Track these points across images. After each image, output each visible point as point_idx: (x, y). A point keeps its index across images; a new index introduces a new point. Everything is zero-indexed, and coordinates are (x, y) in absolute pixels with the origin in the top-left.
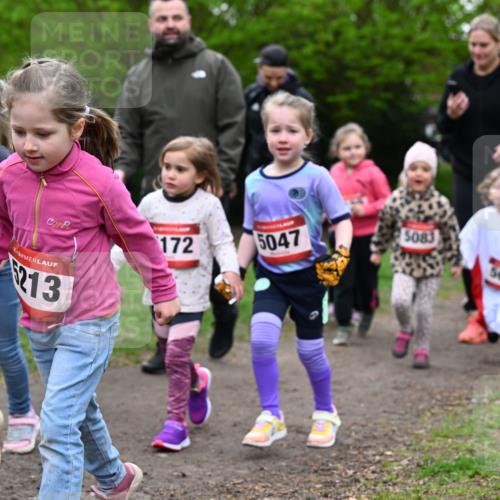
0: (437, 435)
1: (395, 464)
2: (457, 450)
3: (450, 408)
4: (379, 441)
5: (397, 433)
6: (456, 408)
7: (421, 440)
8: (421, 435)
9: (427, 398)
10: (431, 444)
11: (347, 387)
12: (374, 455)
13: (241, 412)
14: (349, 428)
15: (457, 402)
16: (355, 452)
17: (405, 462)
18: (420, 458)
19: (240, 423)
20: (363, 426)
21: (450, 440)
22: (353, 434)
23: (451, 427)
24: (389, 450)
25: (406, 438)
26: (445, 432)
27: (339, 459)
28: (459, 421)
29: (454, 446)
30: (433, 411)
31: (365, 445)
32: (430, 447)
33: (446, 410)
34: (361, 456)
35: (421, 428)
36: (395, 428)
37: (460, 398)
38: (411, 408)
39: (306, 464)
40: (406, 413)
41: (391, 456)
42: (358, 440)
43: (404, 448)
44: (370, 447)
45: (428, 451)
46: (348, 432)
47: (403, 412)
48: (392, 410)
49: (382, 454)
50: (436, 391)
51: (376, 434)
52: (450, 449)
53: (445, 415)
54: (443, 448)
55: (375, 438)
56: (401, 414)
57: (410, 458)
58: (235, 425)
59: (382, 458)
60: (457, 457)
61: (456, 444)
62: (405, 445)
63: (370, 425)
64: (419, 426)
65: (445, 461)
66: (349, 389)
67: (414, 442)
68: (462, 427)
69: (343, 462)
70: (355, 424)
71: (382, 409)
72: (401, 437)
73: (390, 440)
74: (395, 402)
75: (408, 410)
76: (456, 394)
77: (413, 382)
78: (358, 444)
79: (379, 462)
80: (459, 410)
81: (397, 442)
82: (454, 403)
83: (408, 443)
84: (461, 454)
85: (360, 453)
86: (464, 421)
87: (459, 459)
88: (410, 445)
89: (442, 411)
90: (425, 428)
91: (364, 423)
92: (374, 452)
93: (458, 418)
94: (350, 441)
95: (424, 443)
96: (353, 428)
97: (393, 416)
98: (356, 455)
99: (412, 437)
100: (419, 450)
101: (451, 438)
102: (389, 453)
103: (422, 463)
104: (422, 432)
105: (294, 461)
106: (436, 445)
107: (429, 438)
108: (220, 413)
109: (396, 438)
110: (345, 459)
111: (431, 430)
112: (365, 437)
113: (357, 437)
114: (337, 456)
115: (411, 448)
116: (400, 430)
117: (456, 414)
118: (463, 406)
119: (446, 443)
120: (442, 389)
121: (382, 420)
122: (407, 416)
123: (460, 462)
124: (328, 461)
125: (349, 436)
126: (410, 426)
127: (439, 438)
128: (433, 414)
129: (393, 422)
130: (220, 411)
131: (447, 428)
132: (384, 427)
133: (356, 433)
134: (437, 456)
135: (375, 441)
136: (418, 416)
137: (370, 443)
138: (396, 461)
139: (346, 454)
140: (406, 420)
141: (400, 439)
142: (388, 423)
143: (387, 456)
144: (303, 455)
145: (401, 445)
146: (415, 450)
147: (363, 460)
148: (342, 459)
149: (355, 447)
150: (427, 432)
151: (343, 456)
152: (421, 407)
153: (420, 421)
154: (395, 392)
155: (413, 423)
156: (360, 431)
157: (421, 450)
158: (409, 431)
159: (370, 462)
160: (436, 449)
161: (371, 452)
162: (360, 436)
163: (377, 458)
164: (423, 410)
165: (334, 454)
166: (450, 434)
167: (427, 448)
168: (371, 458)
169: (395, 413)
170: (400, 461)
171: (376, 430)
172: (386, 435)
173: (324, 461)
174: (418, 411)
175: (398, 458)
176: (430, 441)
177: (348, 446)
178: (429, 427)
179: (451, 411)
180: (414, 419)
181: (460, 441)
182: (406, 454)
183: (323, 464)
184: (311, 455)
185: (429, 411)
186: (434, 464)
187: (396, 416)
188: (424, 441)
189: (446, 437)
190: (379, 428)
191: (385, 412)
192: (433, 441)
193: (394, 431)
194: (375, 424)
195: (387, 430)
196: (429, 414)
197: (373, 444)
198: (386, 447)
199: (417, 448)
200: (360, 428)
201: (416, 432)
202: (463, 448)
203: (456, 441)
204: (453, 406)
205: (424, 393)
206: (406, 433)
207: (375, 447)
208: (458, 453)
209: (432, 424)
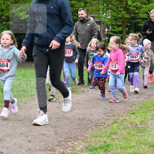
0: (93, 137)
1: (78, 147)
2: (100, 141)
3: (98, 127)
4: (73, 139)
6: (100, 127)
7: (88, 138)
8: (87, 136)
9: (90, 123)
10: (91, 140)
11: (62, 119)
13: (23, 129)
15: (101, 124)
17: (81, 146)
19: (23, 133)
20: (67, 134)
21: (97, 138)
22: (63, 137)
23: (98, 133)
24: (76, 142)
25: (82, 138)
26: (96, 135)
28: (101, 131)
29: (99, 140)
30: (92, 128)
31: (67, 140)
32: (90, 141)
33: (97, 127)
36: (78, 134)
37: (102, 123)
38: (84, 127)
39: (46, 147)
40: (83, 129)
42: (65, 139)
43: (81, 141)
44: (69, 141)
45: (90, 142)
46: (62, 136)
47: (81, 128)
48: (77, 128)
49: (73, 144)
50: (93, 121)
51: (71, 136)
52: (97, 142)
54: (95, 141)
55: (71, 138)
57: (83, 145)
58: (21, 134)
61: (100, 139)
62: (82, 140)
63: (69, 133)
64: (87, 133)
65: (95, 146)
66: (63, 120)
67: (85, 139)
68: (102, 133)
70: (64, 133)
71: (74, 127)
73: (76, 139)
74: (79, 125)
75: (83, 128)
77: (85, 118)
78: (65, 140)
79: (72, 146)
80: (101, 127)
81: (79, 139)
82: (99, 125)
83: (83, 139)
85: (66, 143)
86: (103, 132)
89: (95, 128)
90: (89, 134)
91: (67, 133)
92: (71, 143)
93: (101, 130)
94: (62, 139)
95: (88, 139)
96: (63, 134)
97: (78, 130)
98: (64, 144)
99: (84, 138)
101: (98, 137)
103: (87, 146)
104: (88, 135)
105: (42, 146)
106: (92, 140)
107: (90, 138)
108: (16, 130)
112: (67, 138)
113: (64, 137)
115: (84, 141)
116: (80, 135)
117: (100, 129)
118: (103, 126)
119: (96, 139)
120: (96, 120)
121: (74, 132)
122: (83, 130)
123: (101, 146)
124: (54, 147)
125: (62, 137)
126: (84, 133)
128: (92, 129)
129: (78, 132)
130: (16, 129)
131: (97, 134)
132: (74, 134)
133: (64, 136)
134: (93, 144)
135: (71, 139)
136: (87, 130)
139: (61, 144)
140: (82, 131)
141: (80, 138)
142: (76, 133)
143: (75, 144)
144: (45, 145)
145: (80, 140)
146: (85, 142)
147: (66, 146)
148: (59, 146)
149: (64, 141)
150: (90, 136)
152: (88, 126)
153: (87, 131)
154: (79, 121)
155: (85, 132)
156: (66, 136)
157: (87, 142)
158: (83, 135)
159: (69, 147)
160: (93, 141)
161: (69, 143)
162: (66, 137)
164: (89, 128)
165: (56, 144)
166: (98, 136)
167: (89, 141)
168: (69, 145)
169: (78, 129)
171: (71, 135)
172: (75, 137)
174: (87, 128)
175: (79, 145)
176: (90, 139)
177: (61, 141)
178: (91, 134)
179: (98, 128)
180: (85, 131)
181: (101, 139)
182: (82, 143)
183: (52, 148)
184: (48, 144)
185: (91, 128)
186: (92, 147)
187: (79, 130)
189: (96, 137)
191: (75, 128)
192: (92, 139)
193: (78, 135)
194: (71, 133)
195: (76, 135)
196: (91, 129)
197: (70, 140)
198: (75, 141)
199: (86, 141)
200: (66, 134)
201: (86, 135)
202: (102, 141)
203: (100, 138)
204: (99, 126)
205: (89, 122)
206: (82, 136)
207: (71, 141)
208: (100, 143)
209: (91, 133)
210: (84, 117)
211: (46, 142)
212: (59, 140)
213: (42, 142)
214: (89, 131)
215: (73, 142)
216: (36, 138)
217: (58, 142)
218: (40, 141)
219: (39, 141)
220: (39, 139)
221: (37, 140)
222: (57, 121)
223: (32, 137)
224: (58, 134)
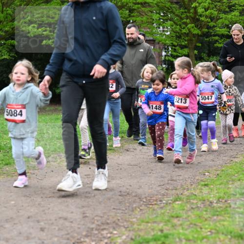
0: (143, 222)
1: (119, 238)
2: (153, 230)
3: (151, 206)
4: (110, 226)
5: (121, 221)
6: (154, 206)
7: (134, 224)
8: (134, 221)
9: (138, 200)
10: (139, 227)
11: (93, 195)
12: (107, 234)
13: (32, 210)
14: (93, 219)
15: (155, 202)
16: (96, 232)
17: (124, 237)
18: (133, 235)
19: (31, 216)
20: (101, 217)
21: (149, 225)
22: (96, 222)
23: (150, 217)
24: (116, 230)
25: (125, 223)
26: (147, 220)
27: (87, 236)
28: (155, 214)
29: (152, 228)
30: (141, 208)
31: (102, 228)
32: (138, 229)
33: (148, 207)
35: (134, 218)
36: (119, 218)
37: (156, 201)
38: (129, 207)
39: (68, 239)
40: (126, 209)
41: (116, 234)
42: (99, 225)
43: (124, 229)
44: (105, 229)
45: (138, 231)
46: (93, 221)
47: (124, 209)
49: (111, 233)
50: (143, 197)
51: (108, 221)
52: (149, 230)
53: (148, 210)
54: (146, 229)
55: (108, 224)
56: (123, 210)
57: (127, 235)
58: (29, 218)
59: (111, 235)
60: (153, 234)
61: (153, 226)
63: (105, 216)
64: (133, 217)
65: (146, 237)
66: (94, 196)
67: (130, 226)
68: (157, 217)
69: (89, 238)
70: (97, 216)
71: (112, 207)
72: (123, 223)
73: (116, 225)
74: (120, 203)
75: (127, 208)
76: (154, 198)
77: (131, 192)
79: (110, 237)
80: (156, 207)
81: (120, 226)
82: (152, 203)
83: (126, 226)
85: (99, 233)
86: (158, 214)
89: (146, 208)
90: (136, 218)
91: (102, 215)
92: (107, 232)
93: (155, 212)
94: (93, 226)
95: (135, 226)
96: (95, 218)
97: (118, 211)
98: (96, 234)
99: (129, 223)
101: (151, 223)
102: (115, 232)
103: (134, 237)
104: (134, 220)
105: (62, 237)
106: (141, 227)
108: (20, 211)
109: (120, 224)
110: (91, 236)
112: (102, 223)
113: (98, 223)
114: (86, 234)
115: (128, 229)
116: (122, 219)
117: (154, 210)
118: (158, 205)
119: (147, 226)
120: (147, 195)
121: (113, 214)
122: (126, 211)
123: (154, 237)
124: (81, 238)
125: (93, 223)
126: (127, 217)
128: (141, 210)
129: (118, 215)
130: (20, 210)
131: (148, 217)
132: (113, 218)
133: (97, 221)
134: (142, 234)
135: (108, 226)
136: (133, 211)
137: (105, 227)
139: (91, 233)
140: (125, 213)
141: (122, 224)
142: (116, 216)
143: (114, 234)
145: (122, 228)
146: (130, 230)
147: (100, 236)
149: (96, 230)
150: (137, 220)
151: (89, 234)
152: (134, 206)
153: (134, 214)
154: (120, 198)
155: (130, 215)
156: (100, 220)
157: (133, 230)
158: (127, 219)
159: (104, 237)
160: (142, 230)
161: (105, 232)
162: (99, 223)
163: (109, 235)
164: (136, 207)
165: (84, 233)
166: (150, 221)
167: (136, 229)
168: (105, 235)
169: (119, 209)
171: (108, 219)
172: (114, 222)
173: (79, 237)
174: (133, 208)
175: (120, 235)
176: (138, 225)
177: (92, 229)
178: (139, 217)
179: (151, 208)
180: (130, 213)
181: (155, 225)
182: (125, 233)
183: (78, 239)
184: (71, 234)
185: (139, 208)
186: (140, 238)
187: (121, 211)
189: (148, 222)
190: (111, 219)
191: (114, 209)
192: (140, 225)
193: (119, 220)
194: (108, 216)
195: (115, 219)
196: (139, 210)
198: (114, 229)
200: (100, 218)
201: (131, 220)
202: (157, 229)
203: (153, 224)
204: (152, 205)
205: (136, 198)
206: (126, 221)
207: (108, 229)
208: (154, 232)
209: (140, 216)
210: (128, 190)
211: (67, 231)
212: (89, 228)
213: (62, 230)
214: (137, 212)
215: (111, 230)
216: (52, 224)
217: (88, 231)
218: (59, 229)
219: (57, 228)
220: (57, 226)
221: (54, 227)
222: (86, 197)
223: (46, 222)
224: (87, 218)
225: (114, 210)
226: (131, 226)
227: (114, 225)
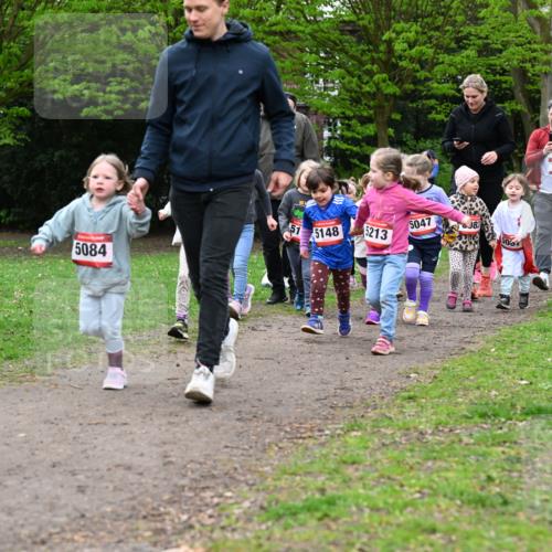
0: (285, 472)
1: (236, 506)
2: (305, 488)
3: (301, 441)
4: (219, 481)
5: (240, 471)
6: (306, 441)
7: (266, 478)
8: (266, 472)
9: (275, 430)
10: (278, 483)
11: (184, 418)
12: (212, 497)
13: (61, 450)
14: (185, 466)
15: (309, 434)
16: (191, 494)
17: (246, 504)
18: (265, 499)
19: (59, 463)
20: (200, 463)
21: (298, 478)
22: (189, 473)
23: (299, 463)
24: (230, 490)
25: (249, 476)
26: (293, 469)
27: (171, 502)
28: (309, 456)
29: (303, 485)
30: (280, 445)
31: (202, 485)
32: (276, 486)
33: (295, 444)
34: (198, 498)
35: (266, 466)
36: (237, 466)
37: (311, 430)
38: (256, 442)
39: (134, 508)
40: (251, 447)
41: (231, 498)
42: (195, 480)
43: (246, 488)
44: (208, 488)
45: (273, 491)
46: (183, 472)
47: (246, 447)
48: (234, 445)
49: (221, 496)
50: (285, 422)
51: (215, 472)
52: (297, 489)
53: (294, 449)
54: (291, 487)
55: (214, 477)
56: (244, 449)
57: (252, 499)
58: (54, 466)
59: (221, 500)
60: (304, 497)
61: (305, 482)
62: (247, 484)
63: (209, 462)
64: (264, 462)
65: (291, 503)
66: (187, 421)
67: (258, 481)
68: (312, 463)
69: (176, 505)
70: (192, 461)
71: (224, 443)
72: (244, 475)
73: (230, 479)
74: (239, 434)
75: (253, 445)
76: (308, 426)
77: (260, 412)
78: (194, 485)
79: (217, 504)
80: (310, 442)
81: (239, 481)
82: (304, 435)
83: (251, 482)
84: (309, 493)
85: (196, 495)
86: (314, 456)
87: (307, 500)
88: (253, 485)
89: (291, 445)
90: (272, 465)
91: (202, 460)
92: (212, 494)
93: (308, 453)
94: (185, 482)
95: (269, 482)
96: (189, 466)
97: (235, 451)
98: (191, 498)
99: (256, 476)
100: (263, 490)
101: (300, 475)
102: (229, 494)
103: (265, 504)
104: (267, 469)
105: (121, 505)
106: (282, 483)
107: (275, 477)
108: (36, 452)
109: (238, 477)
110: (179, 502)
111: (278, 466)
112: (203, 477)
113: (193, 476)
114: (170, 499)
115: (254, 488)
116: (242, 467)
117: (307, 449)
118: (316, 439)
119: (294, 481)
120: (292, 419)
121: (224, 457)
122: (251, 452)
123: (308, 504)
124: (159, 505)
125: (184, 476)
126: (254, 462)
127: (286, 476)
128: (280, 448)
129: (235, 459)
130: (37, 449)
131: (296, 464)
132: (225, 465)
133: (192, 472)
134: (282, 497)
135: (214, 481)
136: (264, 451)
137: (208, 483)
138: (237, 503)
139: (181, 497)
140: (250, 456)
141: (242, 478)
142: (230, 460)
143: (227, 498)
144: (131, 499)
145: (243, 485)
146: (258, 490)
147: (199, 503)
148: (175, 502)
149: (190, 489)
150: (273, 469)
151: (176, 499)
152: (267, 440)
153: (266, 456)
154: (239, 424)
155: (257, 460)
156: (197, 470)
157: (265, 490)
158: (253, 468)
159: (207, 505)
160: (282, 488)
161: (208, 494)
162: (196, 476)
163: (216, 500)
164: (270, 444)
165: (166, 497)
166: (301, 472)
167: (271, 488)
168: (208, 500)
169: (237, 448)
170: (241, 502)
171: (215, 468)
172: (226, 474)
173: (155, 505)
174: (264, 445)
175: (239, 500)
176: (275, 480)
177: (183, 487)
178: (276, 463)
179: (301, 445)
180: (259, 455)
181: (309, 479)
182: (248, 495)
183: (153, 509)
184: (140, 498)
185: (277, 445)
186: (279, 505)
187: (241, 452)
188: (269, 480)
189: (295, 474)
190: (220, 466)
191: (227, 447)
192: (279, 479)
193: (236, 469)
194: (215, 461)
195: (228, 467)
196: (276, 448)
197: (212, 484)
198: (226, 487)
199: (261, 488)
200: (198, 466)
201: (260, 469)
202: (312, 486)
203: (304, 479)
204: (304, 438)
205: (272, 425)
206: (249, 470)
207: (214, 488)
208: (306, 493)
209: (279, 461)
210: (254, 410)
211: (132, 492)
212: (176, 485)
213: (121, 490)
214: (272, 454)
215: (221, 490)
216: (102, 477)
217: (173, 492)
218: (115, 489)
219: (111, 487)
220: (112, 481)
221: (105, 484)
222: (170, 423)
223: (89, 474)
224: (172, 467)
225: (226, 450)
226: (261, 482)
227: (227, 480)
